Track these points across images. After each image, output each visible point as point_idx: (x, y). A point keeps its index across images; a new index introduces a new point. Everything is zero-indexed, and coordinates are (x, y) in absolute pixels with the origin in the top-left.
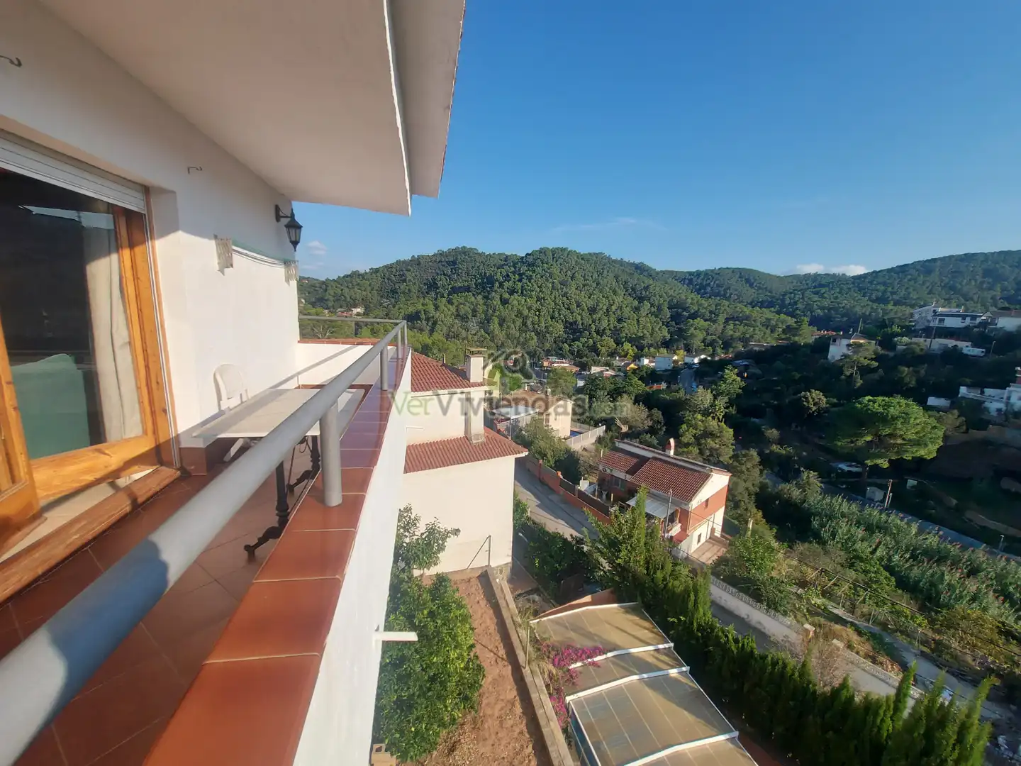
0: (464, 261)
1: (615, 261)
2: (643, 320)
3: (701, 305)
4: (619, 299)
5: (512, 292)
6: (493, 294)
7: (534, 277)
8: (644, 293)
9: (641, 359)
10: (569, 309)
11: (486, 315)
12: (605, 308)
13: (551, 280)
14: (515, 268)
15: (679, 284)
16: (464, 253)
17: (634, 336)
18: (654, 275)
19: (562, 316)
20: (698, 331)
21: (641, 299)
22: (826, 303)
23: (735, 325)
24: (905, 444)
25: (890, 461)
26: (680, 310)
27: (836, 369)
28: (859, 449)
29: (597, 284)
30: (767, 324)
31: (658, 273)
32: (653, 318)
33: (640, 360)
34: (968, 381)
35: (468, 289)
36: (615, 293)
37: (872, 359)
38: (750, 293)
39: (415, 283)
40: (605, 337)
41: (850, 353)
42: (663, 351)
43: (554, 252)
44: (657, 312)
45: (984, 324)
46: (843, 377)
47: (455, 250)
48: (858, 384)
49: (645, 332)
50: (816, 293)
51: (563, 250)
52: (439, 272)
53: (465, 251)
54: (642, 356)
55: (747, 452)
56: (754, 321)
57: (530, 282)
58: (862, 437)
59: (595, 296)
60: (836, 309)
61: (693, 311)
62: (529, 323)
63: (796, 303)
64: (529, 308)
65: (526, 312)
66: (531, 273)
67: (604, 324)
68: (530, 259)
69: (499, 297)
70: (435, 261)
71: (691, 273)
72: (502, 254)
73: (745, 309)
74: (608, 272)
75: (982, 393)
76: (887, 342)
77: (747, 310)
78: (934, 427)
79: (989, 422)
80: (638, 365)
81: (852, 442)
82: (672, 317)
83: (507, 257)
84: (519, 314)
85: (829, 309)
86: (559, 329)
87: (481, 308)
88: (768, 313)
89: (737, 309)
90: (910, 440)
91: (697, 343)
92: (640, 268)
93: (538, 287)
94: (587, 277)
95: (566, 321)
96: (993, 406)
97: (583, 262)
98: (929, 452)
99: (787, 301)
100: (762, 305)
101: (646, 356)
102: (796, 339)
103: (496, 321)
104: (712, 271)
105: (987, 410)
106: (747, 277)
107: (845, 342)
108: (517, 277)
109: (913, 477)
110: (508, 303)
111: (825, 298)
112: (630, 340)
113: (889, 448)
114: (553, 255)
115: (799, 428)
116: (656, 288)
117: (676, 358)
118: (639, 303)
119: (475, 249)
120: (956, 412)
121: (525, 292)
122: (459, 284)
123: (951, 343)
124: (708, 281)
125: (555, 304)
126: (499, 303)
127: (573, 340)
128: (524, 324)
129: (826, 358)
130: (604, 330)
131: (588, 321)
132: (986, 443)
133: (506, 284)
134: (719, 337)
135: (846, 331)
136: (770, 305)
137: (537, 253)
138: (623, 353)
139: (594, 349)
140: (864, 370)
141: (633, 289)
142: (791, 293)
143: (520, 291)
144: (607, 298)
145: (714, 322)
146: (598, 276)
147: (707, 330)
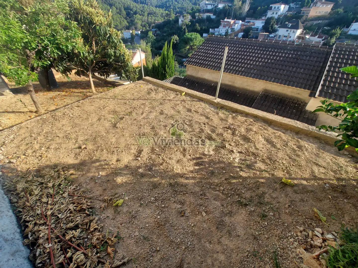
2: (115, 17)
3: (136, 7)
20: (138, 20)
23: (151, 17)
26: (129, 11)
32: (119, 16)
41: (183, 20)
44: (120, 13)
45: (216, 7)
48: (187, 32)
49: (117, 23)
61: (134, 11)
75: (214, 30)
77: (154, 9)
96: (216, 34)
102: (170, 18)
113: (193, 49)
129: (179, 24)
134: (147, 23)
147: (141, 20)
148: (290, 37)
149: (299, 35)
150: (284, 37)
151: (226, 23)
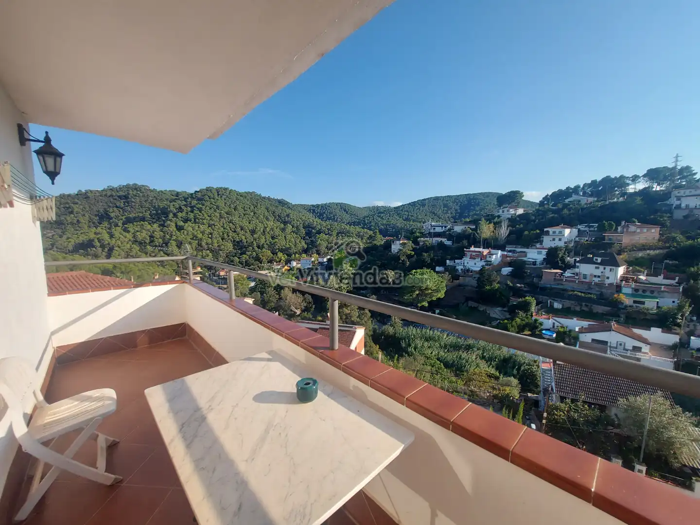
0: (136, 196)
1: (264, 198)
2: (288, 237)
3: (322, 225)
4: (271, 224)
5: (186, 221)
6: (169, 222)
7: (203, 209)
8: (286, 218)
9: (291, 262)
10: (235, 232)
11: (164, 240)
12: (262, 230)
13: (218, 211)
14: (186, 201)
15: (308, 213)
16: (136, 189)
17: (284, 248)
18: (291, 207)
19: (230, 237)
20: (322, 241)
21: (285, 223)
22: (385, 222)
23: (342, 236)
24: (432, 292)
25: (428, 302)
26: (310, 229)
27: (396, 258)
28: (413, 299)
29: (254, 214)
30: (359, 235)
31: (294, 206)
32: (295, 235)
33: (290, 264)
34: (449, 257)
35: (143, 219)
36: (267, 219)
37: (411, 251)
38: (347, 218)
39: (84, 215)
40: (264, 250)
41: (401, 248)
42: (304, 255)
43: (218, 190)
44: (296, 231)
45: (450, 230)
46: (401, 261)
47: (128, 187)
48: (408, 264)
49: (291, 244)
50: (379, 217)
51: (226, 189)
52: (111, 205)
53: (136, 188)
54: (291, 260)
55: (364, 311)
56: (352, 233)
57: (201, 212)
58: (414, 292)
59: (254, 222)
60: (389, 225)
61: (318, 229)
62: (204, 244)
63: (370, 222)
64: (203, 233)
65: (200, 236)
66: (201, 206)
67: (263, 241)
68: (199, 195)
69: (174, 225)
70: (106, 195)
71: (313, 206)
72: (173, 191)
73: (346, 227)
74: (261, 205)
75: (455, 262)
76: (416, 242)
78: (442, 282)
79: (459, 276)
80: (290, 267)
81: (411, 296)
82: (307, 234)
83: (178, 193)
84: (194, 237)
85: (386, 225)
86: (229, 246)
87: (158, 234)
88: (358, 229)
89: (342, 227)
90: (434, 290)
91: (323, 249)
92: (282, 203)
93: (208, 216)
94: (246, 209)
95: (234, 241)
96: (459, 268)
97: (242, 198)
98: (441, 295)
99: (367, 221)
100: (354, 224)
101: (294, 260)
102: (375, 242)
103: (174, 243)
104: (325, 204)
105: (457, 270)
106: (344, 208)
107: (398, 242)
108: (189, 209)
109: (438, 308)
110: (183, 229)
111: (384, 219)
112: (282, 251)
113: (426, 295)
114: (218, 192)
115: (385, 292)
116: (294, 215)
117: (313, 259)
118: (285, 225)
119: (147, 186)
120: (447, 273)
121: (197, 220)
122: (132, 215)
123: (439, 239)
124: (324, 211)
125: (224, 228)
126: (175, 229)
127: (241, 254)
128: (200, 245)
129: (391, 252)
130: (263, 244)
131: (250, 239)
132: (460, 285)
133: (180, 214)
135: (397, 237)
136: (359, 224)
137: (205, 191)
138: (278, 260)
139: (258, 259)
140: (409, 257)
141: (278, 215)
142: (367, 217)
143: (193, 220)
144: (262, 223)
145: (331, 235)
146: (254, 208)
147: (327, 240)
148: (608, 278)
149: (624, 274)
150: (595, 276)
151: (474, 254)
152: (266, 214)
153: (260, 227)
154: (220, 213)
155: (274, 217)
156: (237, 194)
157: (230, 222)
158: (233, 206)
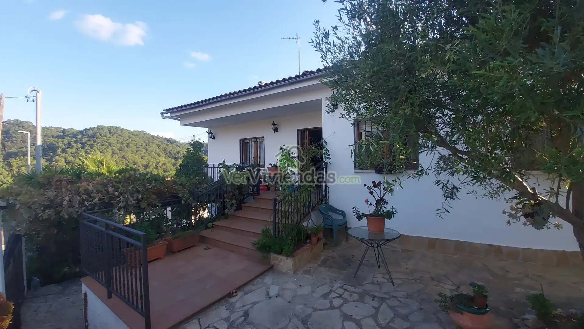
152: (158, 150)
153: (153, 163)
154: (112, 150)
155: (165, 154)
156: (129, 133)
157: (123, 157)
158: (125, 143)
